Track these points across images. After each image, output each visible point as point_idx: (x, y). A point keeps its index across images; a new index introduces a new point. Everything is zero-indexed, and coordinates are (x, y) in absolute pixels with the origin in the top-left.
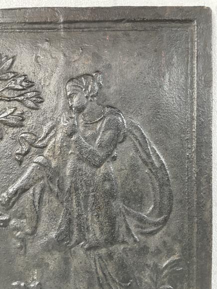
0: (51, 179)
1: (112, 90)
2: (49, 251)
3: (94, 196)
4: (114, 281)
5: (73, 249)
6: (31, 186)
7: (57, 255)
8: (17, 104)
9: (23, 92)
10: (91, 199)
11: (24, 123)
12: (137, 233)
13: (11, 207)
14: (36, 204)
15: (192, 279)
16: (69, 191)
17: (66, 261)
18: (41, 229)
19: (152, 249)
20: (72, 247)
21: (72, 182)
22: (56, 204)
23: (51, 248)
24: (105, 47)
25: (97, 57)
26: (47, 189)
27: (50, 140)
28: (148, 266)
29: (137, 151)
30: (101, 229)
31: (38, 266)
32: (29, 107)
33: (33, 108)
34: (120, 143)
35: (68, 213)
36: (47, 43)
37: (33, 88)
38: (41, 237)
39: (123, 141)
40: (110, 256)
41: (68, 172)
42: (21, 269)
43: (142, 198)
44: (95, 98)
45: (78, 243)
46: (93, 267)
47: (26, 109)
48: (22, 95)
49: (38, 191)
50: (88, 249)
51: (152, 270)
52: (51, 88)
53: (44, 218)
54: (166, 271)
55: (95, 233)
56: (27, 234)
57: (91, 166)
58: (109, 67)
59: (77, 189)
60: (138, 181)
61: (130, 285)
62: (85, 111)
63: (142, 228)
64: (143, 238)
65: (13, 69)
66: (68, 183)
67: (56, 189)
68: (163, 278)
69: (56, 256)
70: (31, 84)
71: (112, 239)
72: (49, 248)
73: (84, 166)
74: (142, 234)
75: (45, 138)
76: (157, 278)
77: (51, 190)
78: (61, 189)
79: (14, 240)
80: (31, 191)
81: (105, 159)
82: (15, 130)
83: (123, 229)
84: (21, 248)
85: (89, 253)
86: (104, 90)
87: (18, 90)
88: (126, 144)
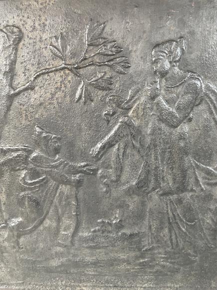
0: (134, 136)
1: (193, 56)
2: (130, 195)
3: (170, 152)
4: (181, 220)
5: (149, 195)
6: (117, 142)
7: (136, 198)
8: (107, 69)
9: (112, 57)
10: (167, 155)
11: (112, 86)
12: (204, 184)
13: (99, 159)
14: (121, 157)
16: (149, 147)
17: (143, 204)
18: (124, 178)
20: (148, 193)
21: (152, 140)
22: (137, 157)
23: (131, 193)
24: (191, 14)
25: (182, 23)
26: (131, 145)
27: (135, 102)
28: (211, 210)
29: (211, 113)
30: (174, 179)
31: (120, 207)
32: (117, 72)
33: (121, 73)
34: (197, 105)
35: (147, 165)
36: (136, 8)
37: (121, 54)
38: (124, 184)
39: (199, 104)
40: (180, 201)
41: (149, 131)
42: (106, 209)
43: (211, 154)
44: (178, 64)
45: (154, 189)
46: (165, 208)
47: (115, 74)
48: (112, 60)
49: (122, 146)
50: (162, 195)
51: (213, 214)
52: (138, 53)
53: (127, 169)
55: (169, 182)
56: (112, 181)
57: (169, 126)
58: (192, 33)
59: (155, 146)
60: (209, 140)
61: (195, 224)
62: (168, 76)
63: (209, 179)
64: (208, 188)
65: (104, 35)
66: (148, 140)
67: (138, 145)
69: (135, 199)
70: (119, 50)
71: (182, 188)
72: (130, 192)
73: (163, 126)
74: (208, 184)
75: (130, 100)
77: (134, 145)
78: (142, 146)
79: (102, 186)
80: (116, 146)
81: (182, 121)
82: (105, 93)
83: (192, 180)
84: (107, 192)
85: (162, 198)
86: (187, 56)
87: (108, 55)
88: (201, 107)
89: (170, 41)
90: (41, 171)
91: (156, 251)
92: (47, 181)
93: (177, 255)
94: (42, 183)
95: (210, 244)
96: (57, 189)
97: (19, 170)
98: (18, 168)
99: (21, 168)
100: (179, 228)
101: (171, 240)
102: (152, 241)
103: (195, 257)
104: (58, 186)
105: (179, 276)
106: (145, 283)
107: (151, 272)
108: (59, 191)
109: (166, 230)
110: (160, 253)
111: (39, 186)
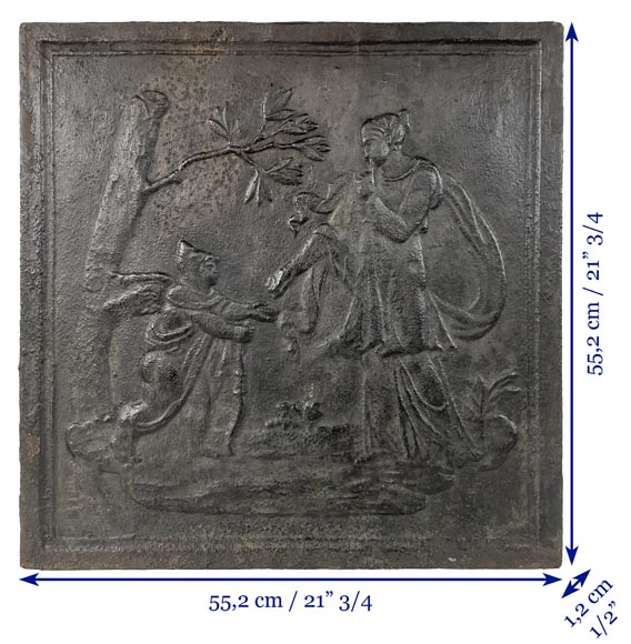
0: (337, 256)
1: (423, 136)
2: (332, 356)
3: (396, 282)
4: (420, 402)
6: (310, 265)
7: (342, 362)
8: (294, 153)
9: (303, 137)
10: (391, 286)
11: (303, 178)
12: (455, 337)
13: (281, 295)
14: (316, 290)
15: (533, 406)
16: (361, 274)
17: (355, 374)
18: (321, 326)
19: (476, 358)
21: (366, 262)
22: (343, 290)
23: (335, 351)
24: (415, 77)
25: (403, 90)
26: (332, 270)
27: (337, 202)
28: (470, 385)
29: (457, 220)
30: (405, 328)
31: (316, 378)
32: (310, 158)
33: (316, 160)
34: (434, 208)
36: (336, 70)
37: (315, 133)
38: (322, 338)
39: (437, 207)
40: (416, 368)
41: (361, 249)
42: (291, 383)
43: (462, 286)
44: (400, 146)
45: (372, 346)
46: (392, 381)
47: (306, 160)
48: (302, 141)
49: (319, 272)
50: (386, 356)
51: (475, 390)
52: (341, 132)
53: (326, 311)
54: (496, 391)
56: (302, 332)
57: (392, 239)
58: (420, 104)
59: (371, 272)
60: (457, 263)
61: (444, 410)
62: (387, 164)
63: (461, 329)
64: (463, 344)
65: (290, 106)
67: (344, 271)
68: (492, 400)
69: (341, 364)
70: (312, 126)
74: (461, 338)
75: (330, 199)
76: (483, 401)
77: (337, 271)
78: (351, 271)
79: (284, 341)
80: (309, 274)
81: (412, 231)
82: (291, 188)
83: (434, 330)
84: (293, 351)
85: (386, 361)
86: (413, 136)
87: (295, 134)
88: (440, 212)
89: (388, 115)
90: (183, 316)
91: (380, 463)
92: (193, 333)
93: (417, 471)
94: (184, 336)
95: (474, 447)
96: (209, 347)
97: (146, 313)
98: (146, 310)
99: (152, 311)
100: (418, 417)
101: (406, 440)
102: (372, 443)
103: (451, 473)
104: (211, 342)
105: (424, 516)
106: (363, 532)
107: (372, 506)
108: (212, 351)
109: (397, 421)
110: (387, 467)
111: (179, 342)
